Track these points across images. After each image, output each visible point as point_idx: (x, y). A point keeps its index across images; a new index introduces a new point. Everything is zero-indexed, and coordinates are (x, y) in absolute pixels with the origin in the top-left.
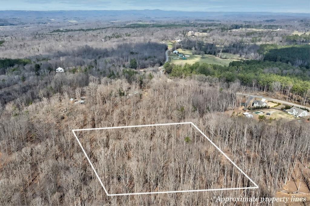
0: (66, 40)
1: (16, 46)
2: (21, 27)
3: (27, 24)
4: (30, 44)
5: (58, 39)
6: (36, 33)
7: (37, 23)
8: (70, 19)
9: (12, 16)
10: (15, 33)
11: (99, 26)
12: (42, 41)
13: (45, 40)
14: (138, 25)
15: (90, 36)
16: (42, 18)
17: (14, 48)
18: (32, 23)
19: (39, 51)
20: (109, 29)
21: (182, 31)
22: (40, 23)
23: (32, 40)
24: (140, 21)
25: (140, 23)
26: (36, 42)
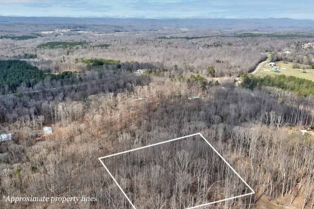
0: (164, 46)
1: (118, 50)
2: (133, 34)
3: (139, 31)
4: (131, 48)
5: (157, 45)
6: (141, 39)
7: (149, 30)
8: (182, 27)
9: (130, 23)
10: (123, 38)
11: (206, 34)
12: (142, 46)
13: (145, 45)
14: (249, 35)
15: (189, 44)
16: (155, 26)
17: (116, 51)
18: (145, 30)
19: (135, 54)
20: (213, 37)
21: (297, 42)
22: (152, 30)
23: (134, 44)
24: (256, 30)
25: (256, 32)
26: (136, 47)
